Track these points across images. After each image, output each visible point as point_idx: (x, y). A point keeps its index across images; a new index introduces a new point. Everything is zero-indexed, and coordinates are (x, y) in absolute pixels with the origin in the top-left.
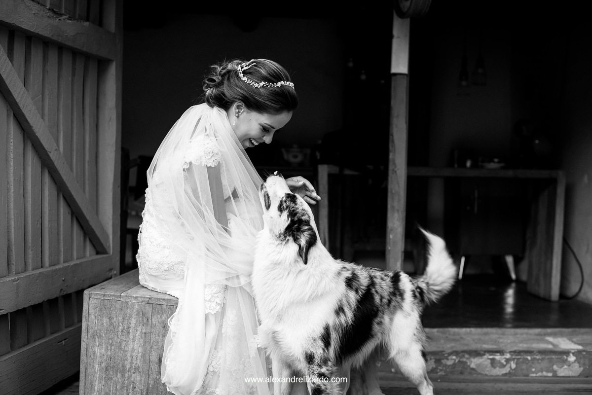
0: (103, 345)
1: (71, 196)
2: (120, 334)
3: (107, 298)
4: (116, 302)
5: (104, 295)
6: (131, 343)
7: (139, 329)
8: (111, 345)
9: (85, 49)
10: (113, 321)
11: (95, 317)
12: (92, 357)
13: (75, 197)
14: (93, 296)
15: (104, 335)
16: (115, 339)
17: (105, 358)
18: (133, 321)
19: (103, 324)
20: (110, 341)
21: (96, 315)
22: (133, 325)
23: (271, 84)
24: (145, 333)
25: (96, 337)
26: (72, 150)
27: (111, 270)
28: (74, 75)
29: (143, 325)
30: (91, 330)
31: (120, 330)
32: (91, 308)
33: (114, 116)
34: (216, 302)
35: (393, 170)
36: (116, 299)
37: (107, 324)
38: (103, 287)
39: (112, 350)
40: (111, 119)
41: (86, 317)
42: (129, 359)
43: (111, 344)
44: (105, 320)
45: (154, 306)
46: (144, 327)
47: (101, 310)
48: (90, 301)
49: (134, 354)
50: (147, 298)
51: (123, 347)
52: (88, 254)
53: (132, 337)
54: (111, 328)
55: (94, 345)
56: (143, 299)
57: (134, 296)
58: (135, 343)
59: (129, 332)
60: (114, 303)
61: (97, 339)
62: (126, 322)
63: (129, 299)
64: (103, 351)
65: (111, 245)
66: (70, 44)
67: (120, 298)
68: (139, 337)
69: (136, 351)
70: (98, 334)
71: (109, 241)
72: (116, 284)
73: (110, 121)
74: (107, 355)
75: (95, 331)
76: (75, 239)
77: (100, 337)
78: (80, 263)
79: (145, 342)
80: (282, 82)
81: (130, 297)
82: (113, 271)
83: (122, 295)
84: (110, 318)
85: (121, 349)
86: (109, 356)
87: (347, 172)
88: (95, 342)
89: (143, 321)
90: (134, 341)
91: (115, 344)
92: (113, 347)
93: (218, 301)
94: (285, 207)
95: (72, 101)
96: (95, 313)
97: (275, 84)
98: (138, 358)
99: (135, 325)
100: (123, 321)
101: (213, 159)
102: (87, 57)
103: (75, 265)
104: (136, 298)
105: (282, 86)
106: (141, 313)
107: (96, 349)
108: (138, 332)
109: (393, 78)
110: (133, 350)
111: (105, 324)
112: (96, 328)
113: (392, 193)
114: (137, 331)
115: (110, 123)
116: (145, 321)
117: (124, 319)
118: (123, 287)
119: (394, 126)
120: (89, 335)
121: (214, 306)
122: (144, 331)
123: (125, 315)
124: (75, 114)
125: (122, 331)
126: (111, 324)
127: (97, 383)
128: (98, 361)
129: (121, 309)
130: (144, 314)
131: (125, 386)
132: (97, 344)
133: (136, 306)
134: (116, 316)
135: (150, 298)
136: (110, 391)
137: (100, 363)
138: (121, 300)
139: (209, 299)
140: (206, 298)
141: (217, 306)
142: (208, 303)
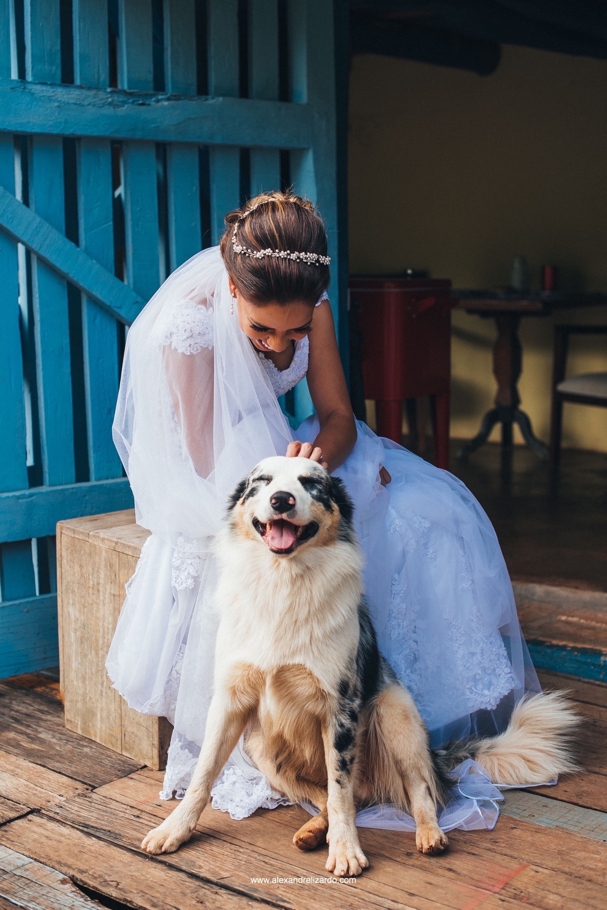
0: (77, 604)
2: (91, 591)
3: (76, 536)
4: (85, 544)
5: (74, 531)
6: (101, 606)
7: (108, 588)
8: (84, 606)
10: (83, 571)
11: (67, 562)
12: (68, 619)
14: (64, 531)
15: (76, 591)
16: (87, 598)
17: (79, 623)
18: (102, 575)
19: (74, 573)
20: (83, 601)
21: (68, 559)
22: (102, 581)
24: (114, 595)
25: (70, 591)
29: (111, 582)
30: (64, 581)
31: (91, 586)
32: (63, 549)
34: (189, 573)
36: (84, 538)
37: (79, 575)
39: (85, 614)
41: (59, 561)
42: (101, 630)
43: (84, 604)
44: (77, 568)
45: (121, 554)
46: (112, 586)
47: (72, 553)
48: (62, 538)
49: (105, 624)
51: (95, 612)
53: (102, 598)
54: (83, 580)
55: (68, 603)
56: (110, 543)
57: (102, 536)
58: (106, 608)
59: (99, 591)
60: (83, 545)
61: (71, 595)
62: (96, 575)
64: (77, 613)
67: (89, 538)
68: (109, 600)
69: (107, 621)
70: (71, 588)
74: (81, 621)
75: (69, 583)
77: (73, 591)
79: (115, 608)
80: (268, 251)
83: (90, 533)
84: (81, 566)
85: (92, 614)
88: (69, 599)
89: (111, 576)
90: (104, 605)
91: (87, 605)
92: (85, 609)
93: (192, 570)
96: (67, 556)
97: (255, 252)
98: (110, 632)
99: (104, 581)
100: (93, 573)
101: (191, 341)
104: (103, 539)
105: (266, 257)
106: (109, 564)
107: (71, 609)
108: (108, 593)
110: (104, 619)
111: (76, 575)
112: (69, 578)
114: (106, 591)
116: (113, 576)
117: (93, 569)
121: (183, 578)
123: (94, 563)
125: (93, 588)
126: (82, 575)
127: (74, 659)
128: (73, 626)
129: (90, 554)
130: (111, 566)
131: (100, 669)
132: (71, 602)
133: (104, 553)
134: (86, 564)
135: (116, 543)
136: (86, 673)
137: (75, 630)
138: (90, 541)
139: (177, 565)
140: (173, 562)
141: (188, 578)
142: (175, 571)
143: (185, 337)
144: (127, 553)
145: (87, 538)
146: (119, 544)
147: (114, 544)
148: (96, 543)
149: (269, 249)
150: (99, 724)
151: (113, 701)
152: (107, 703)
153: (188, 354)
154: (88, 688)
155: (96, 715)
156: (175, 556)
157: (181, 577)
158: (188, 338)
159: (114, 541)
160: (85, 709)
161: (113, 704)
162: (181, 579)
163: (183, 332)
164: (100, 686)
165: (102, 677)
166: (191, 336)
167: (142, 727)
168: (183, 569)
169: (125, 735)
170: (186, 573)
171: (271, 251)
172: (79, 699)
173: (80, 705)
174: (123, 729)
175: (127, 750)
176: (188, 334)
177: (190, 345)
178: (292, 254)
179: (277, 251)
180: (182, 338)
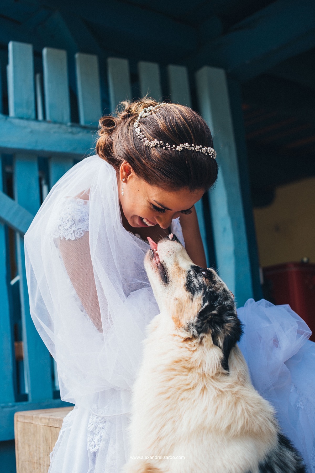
23: (167, 144)
34: (101, 437)
45: (52, 428)
80: (187, 145)
94: (197, 285)
97: (174, 146)
101: (74, 228)
105: (184, 150)
121: (96, 441)
129: (34, 434)
130: (47, 440)
133: (42, 431)
135: (49, 419)
138: (34, 422)
139: (91, 430)
140: (89, 428)
141: (100, 441)
142: (90, 435)
143: (69, 226)
144: (56, 426)
145: (32, 421)
146: (51, 420)
147: (47, 421)
148: (37, 423)
149: (187, 143)
153: (74, 239)
156: (90, 422)
157: (95, 441)
158: (71, 226)
159: (47, 418)
162: (94, 442)
163: (67, 222)
166: (73, 224)
168: (96, 433)
170: (99, 436)
171: (189, 145)
176: (71, 223)
177: (74, 232)
178: (203, 149)
179: (193, 145)
180: (67, 227)
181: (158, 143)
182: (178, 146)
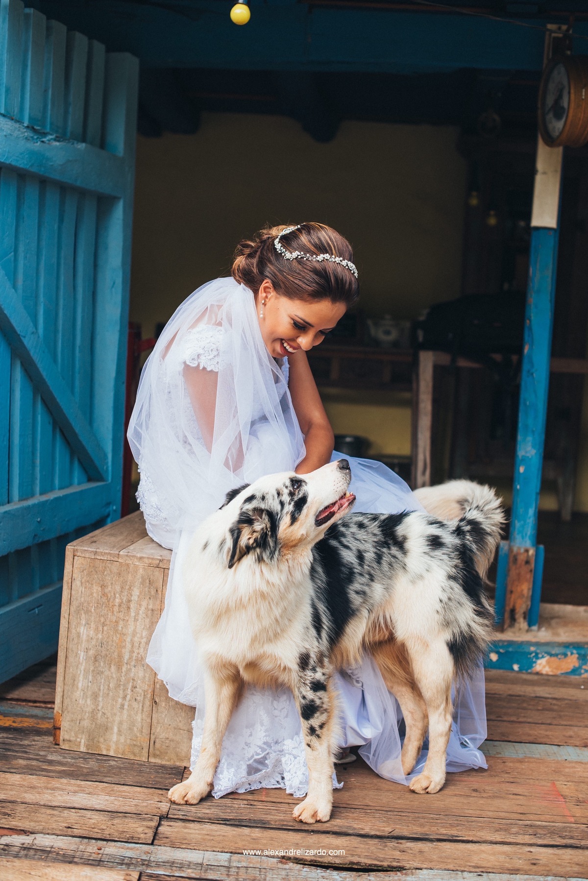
0: (92, 624)
1: (53, 399)
2: (116, 609)
3: (99, 558)
4: (112, 564)
5: (96, 553)
6: (131, 622)
7: (144, 603)
8: (104, 625)
9: (78, 183)
10: (106, 591)
11: (82, 583)
12: (76, 640)
13: (58, 400)
14: (78, 554)
15: (93, 610)
16: (109, 617)
17: (94, 642)
18: (136, 592)
19: (92, 594)
20: (102, 620)
21: (83, 580)
22: (135, 598)
24: (152, 610)
25: (83, 612)
26: (56, 331)
27: (108, 504)
28: (61, 220)
29: (150, 598)
30: (74, 603)
31: (117, 604)
32: (75, 571)
33: (119, 281)
35: (529, 371)
36: (112, 559)
37: (98, 595)
38: (95, 539)
39: (105, 633)
40: (114, 283)
41: (68, 583)
42: (129, 646)
43: (103, 623)
44: (96, 589)
46: (151, 602)
47: (89, 574)
48: (75, 561)
49: (136, 639)
50: (157, 559)
51: (120, 629)
52: (76, 481)
53: (133, 614)
54: (104, 600)
55: (79, 624)
56: (150, 561)
57: (139, 555)
58: (138, 624)
59: (129, 608)
60: (109, 565)
61: (83, 615)
62: (126, 593)
63: (131, 560)
64: (92, 632)
65: (110, 469)
66: (56, 176)
67: (118, 558)
68: (144, 615)
69: (138, 635)
70: (85, 609)
71: (108, 463)
72: (112, 535)
73: (113, 287)
74: (97, 639)
75: (81, 604)
76: (57, 460)
77: (88, 612)
78: (64, 496)
79: (152, 622)
80: (327, 256)
81: (133, 556)
82: (111, 506)
83: (121, 553)
84: (103, 586)
85: (116, 631)
86: (99, 641)
87: (463, 363)
88: (81, 619)
89: (149, 592)
90: (136, 620)
91: (108, 623)
92: (105, 628)
95: (59, 258)
96: (82, 578)
97: (315, 256)
98: (141, 646)
99: (139, 597)
100: (122, 592)
101: (218, 359)
102: (82, 193)
103: (57, 499)
104: (141, 558)
105: (325, 260)
106: (148, 581)
107: (82, 630)
108: (143, 608)
109: (534, 234)
110: (134, 634)
111: (95, 595)
112: (83, 599)
113: (525, 404)
114: (140, 607)
115: (113, 290)
116: (153, 592)
117: (122, 588)
118: (123, 540)
119: (533, 306)
120: (72, 609)
122: (151, 607)
123: (125, 582)
124: (62, 278)
125: (120, 606)
126: (104, 594)
127: (81, 678)
128: (83, 646)
129: (119, 574)
130: (151, 582)
131: (122, 683)
132: (83, 622)
133: (141, 571)
134: (112, 584)
135: (162, 560)
136: (100, 690)
137: (87, 649)
138: (120, 561)
143: (211, 356)
145: (117, 559)
148: (129, 562)
149: (328, 254)
150: (115, 738)
151: (140, 711)
152: (129, 716)
154: (101, 704)
155: (112, 729)
160: (93, 726)
161: (140, 715)
164: (120, 700)
165: (124, 690)
167: (182, 731)
169: (154, 742)
171: (329, 256)
172: (86, 717)
173: (86, 723)
174: (153, 737)
175: (155, 756)
178: (343, 261)
179: (333, 256)
180: (210, 357)
181: (299, 254)
182: (318, 257)
